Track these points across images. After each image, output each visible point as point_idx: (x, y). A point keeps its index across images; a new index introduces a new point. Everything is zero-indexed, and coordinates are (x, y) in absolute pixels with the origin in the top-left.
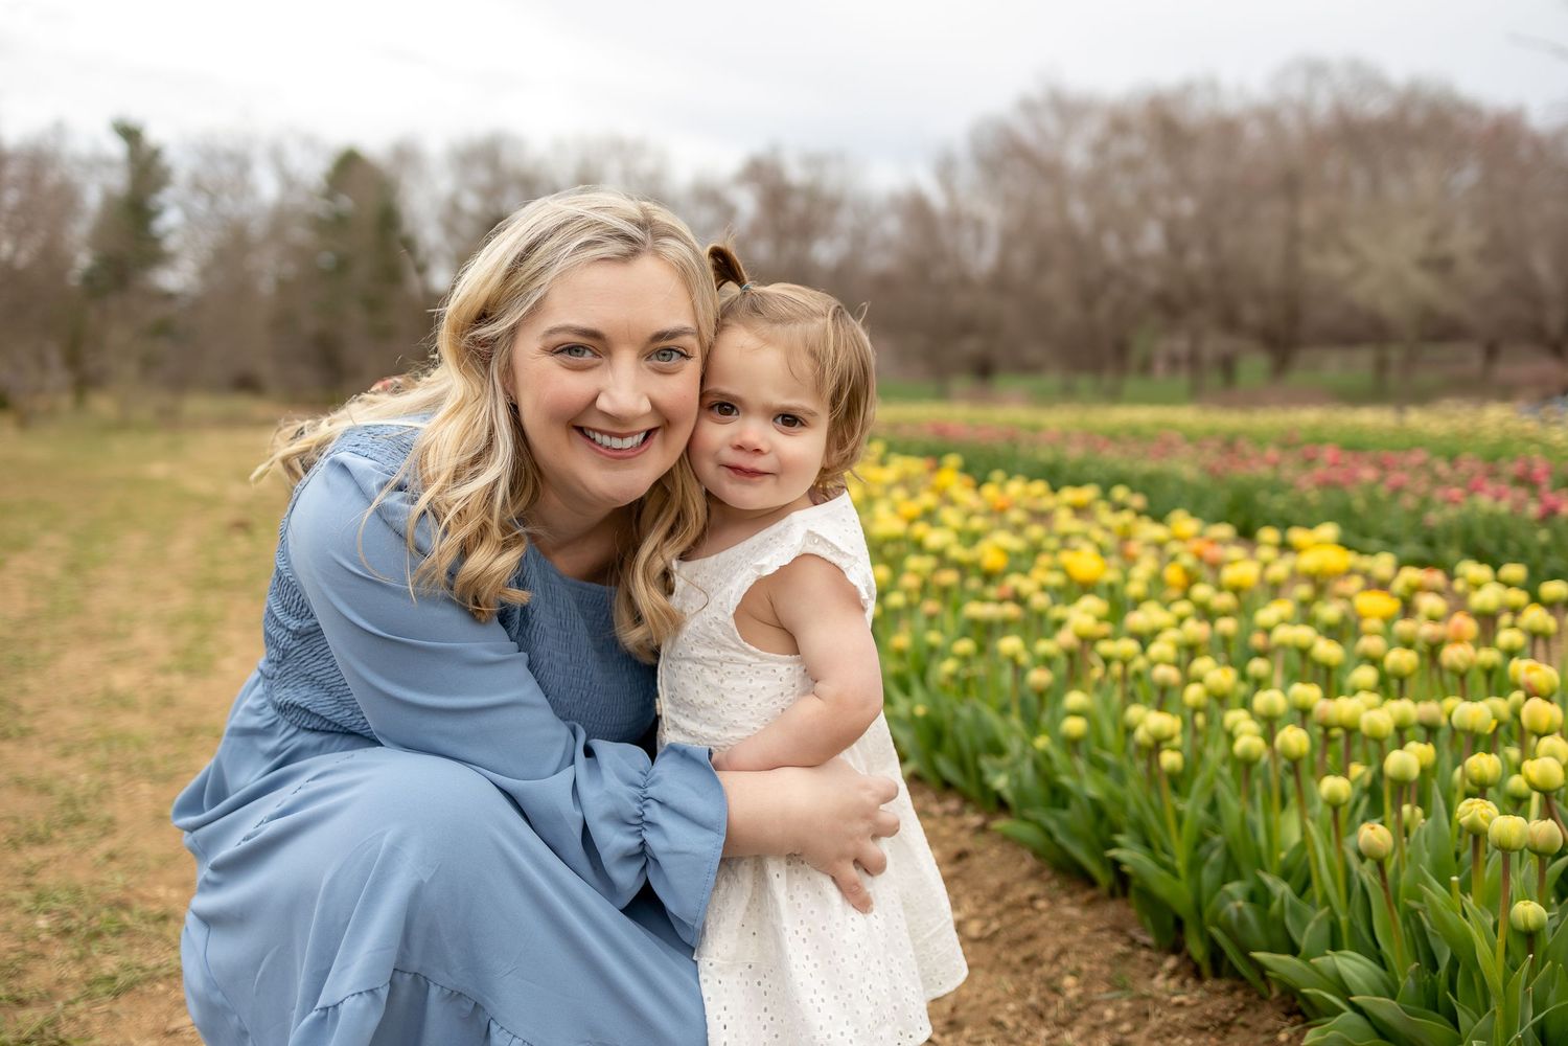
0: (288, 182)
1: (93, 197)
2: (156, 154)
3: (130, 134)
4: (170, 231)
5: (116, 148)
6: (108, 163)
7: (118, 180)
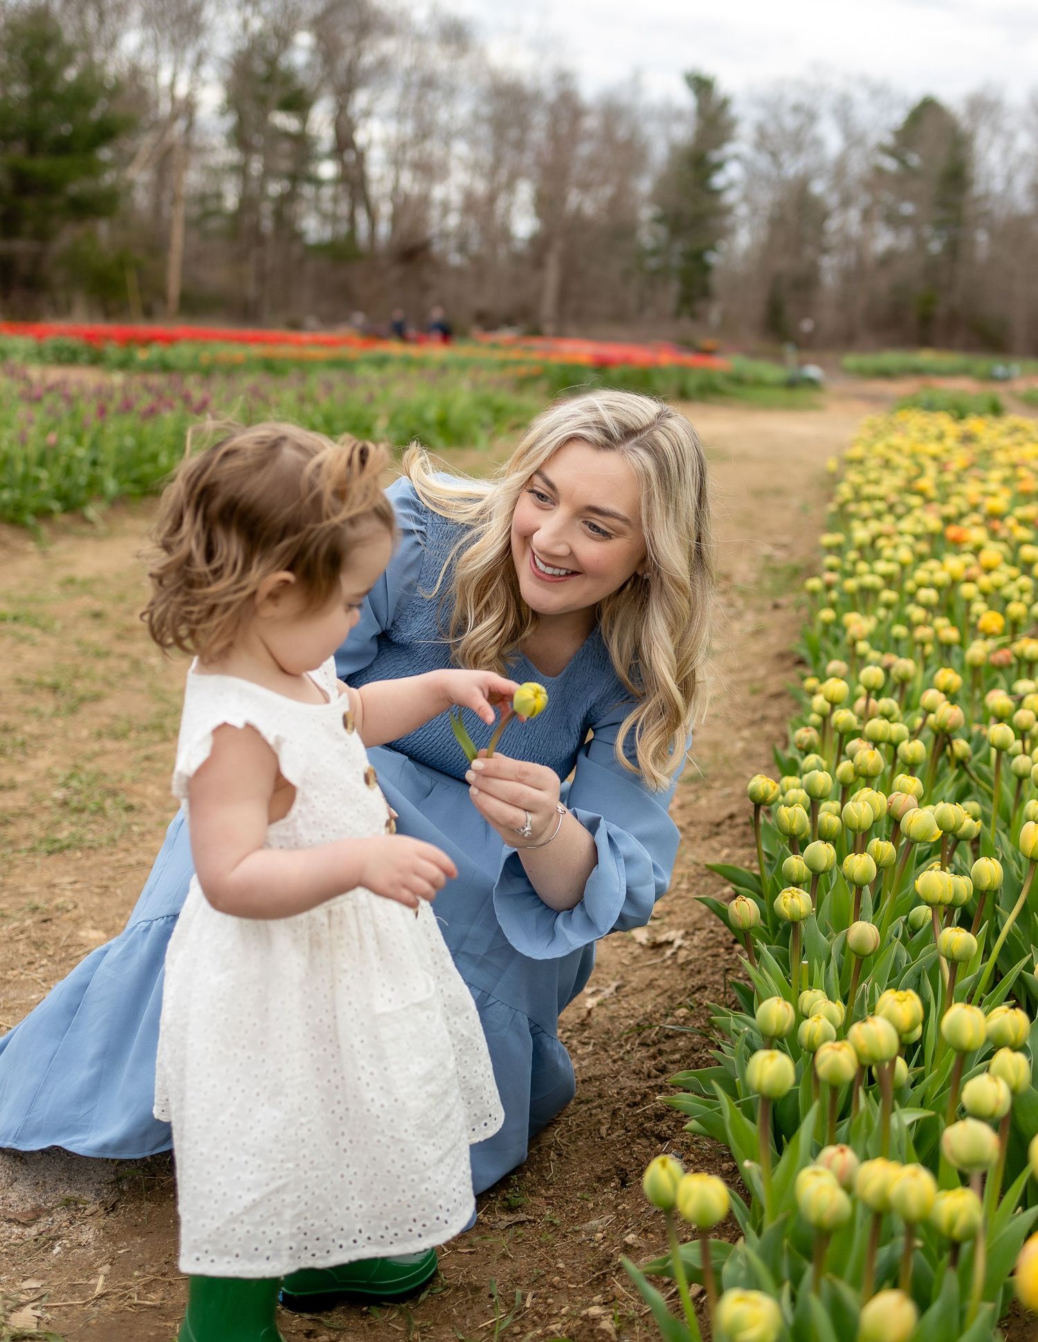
0: (853, 139)
1: (659, 153)
2: (724, 104)
3: (701, 85)
4: (731, 185)
5: (685, 99)
6: (678, 116)
7: (683, 132)
